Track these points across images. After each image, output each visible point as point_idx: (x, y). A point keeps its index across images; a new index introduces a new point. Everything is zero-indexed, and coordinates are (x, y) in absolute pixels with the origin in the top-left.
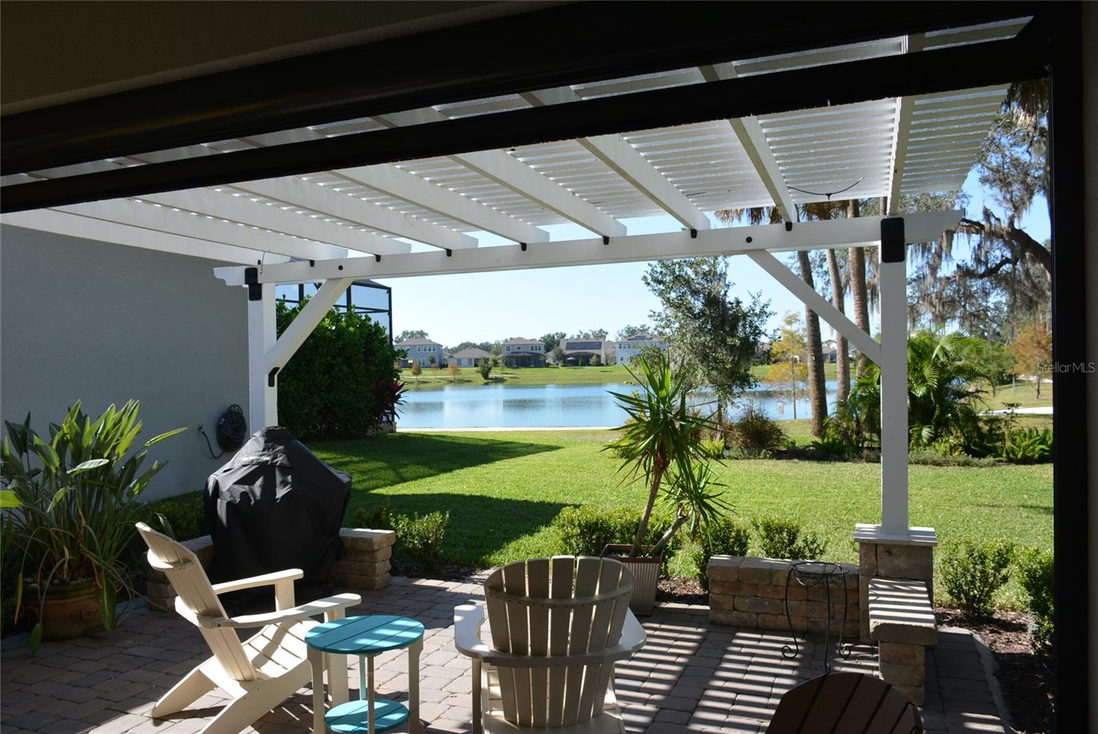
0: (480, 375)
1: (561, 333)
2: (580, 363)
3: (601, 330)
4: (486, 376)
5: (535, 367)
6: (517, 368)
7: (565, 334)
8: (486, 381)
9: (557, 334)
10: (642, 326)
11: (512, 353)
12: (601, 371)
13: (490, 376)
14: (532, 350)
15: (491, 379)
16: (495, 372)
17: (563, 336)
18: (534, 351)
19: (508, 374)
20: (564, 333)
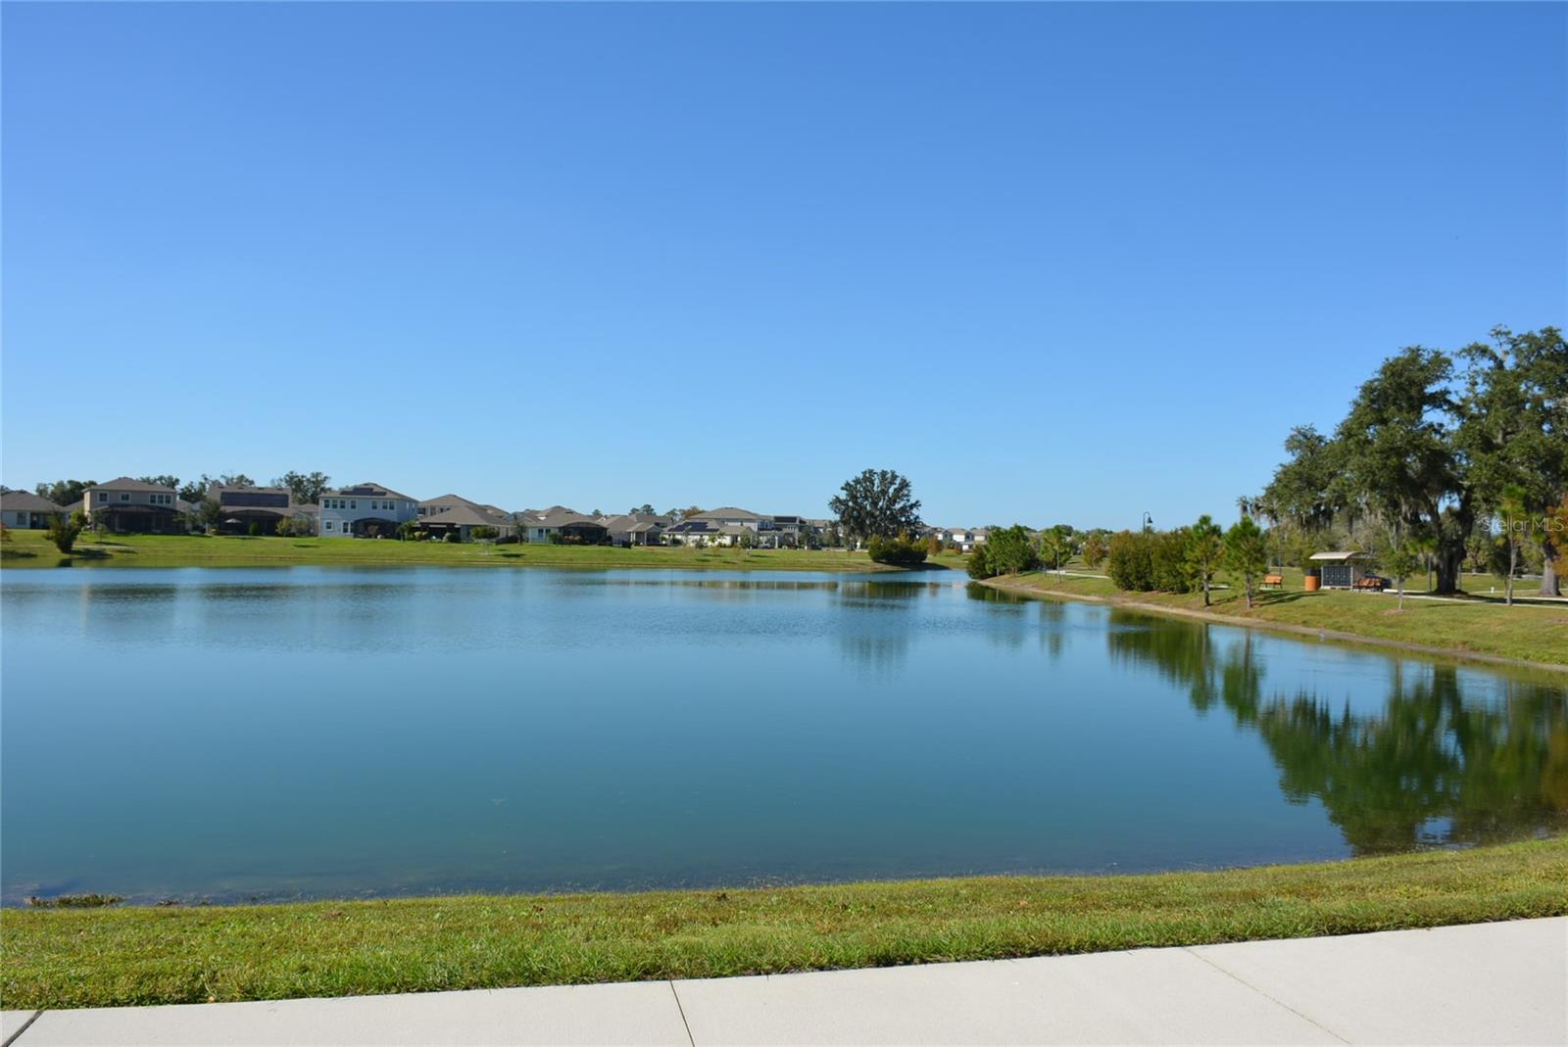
0: (53, 545)
1: (170, 478)
2: (251, 530)
3: (242, 477)
4: (65, 545)
5: (162, 534)
6: (126, 534)
7: (177, 480)
8: (66, 556)
9: (161, 478)
10: (316, 475)
11: (111, 506)
12: (296, 546)
13: (77, 546)
14: (153, 501)
15: (78, 552)
16: (82, 541)
17: (173, 483)
18: (157, 504)
19: (114, 544)
20: (174, 477)
